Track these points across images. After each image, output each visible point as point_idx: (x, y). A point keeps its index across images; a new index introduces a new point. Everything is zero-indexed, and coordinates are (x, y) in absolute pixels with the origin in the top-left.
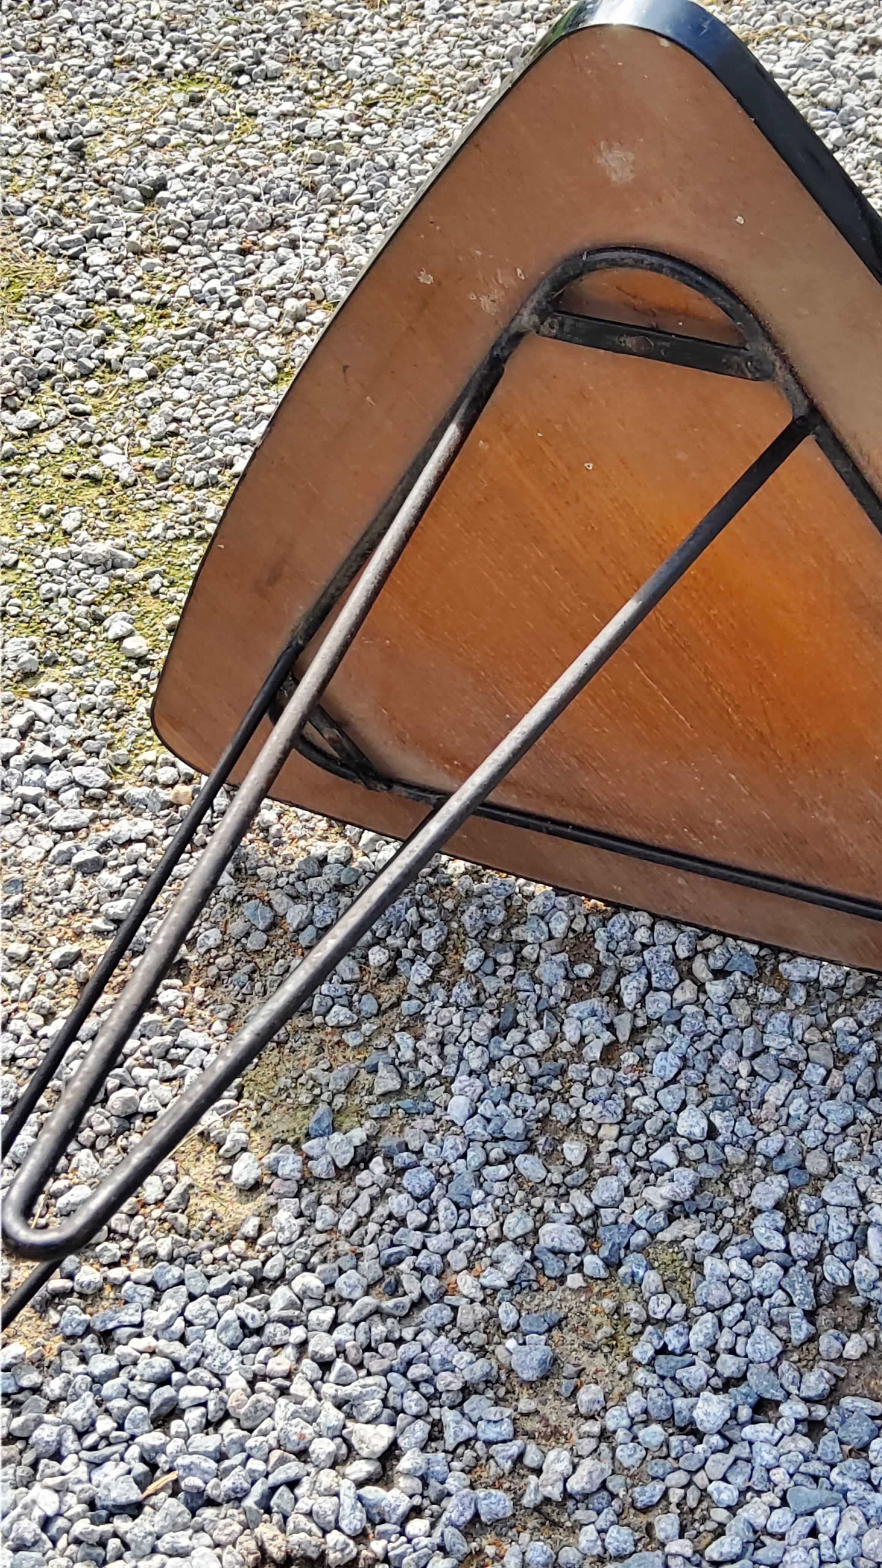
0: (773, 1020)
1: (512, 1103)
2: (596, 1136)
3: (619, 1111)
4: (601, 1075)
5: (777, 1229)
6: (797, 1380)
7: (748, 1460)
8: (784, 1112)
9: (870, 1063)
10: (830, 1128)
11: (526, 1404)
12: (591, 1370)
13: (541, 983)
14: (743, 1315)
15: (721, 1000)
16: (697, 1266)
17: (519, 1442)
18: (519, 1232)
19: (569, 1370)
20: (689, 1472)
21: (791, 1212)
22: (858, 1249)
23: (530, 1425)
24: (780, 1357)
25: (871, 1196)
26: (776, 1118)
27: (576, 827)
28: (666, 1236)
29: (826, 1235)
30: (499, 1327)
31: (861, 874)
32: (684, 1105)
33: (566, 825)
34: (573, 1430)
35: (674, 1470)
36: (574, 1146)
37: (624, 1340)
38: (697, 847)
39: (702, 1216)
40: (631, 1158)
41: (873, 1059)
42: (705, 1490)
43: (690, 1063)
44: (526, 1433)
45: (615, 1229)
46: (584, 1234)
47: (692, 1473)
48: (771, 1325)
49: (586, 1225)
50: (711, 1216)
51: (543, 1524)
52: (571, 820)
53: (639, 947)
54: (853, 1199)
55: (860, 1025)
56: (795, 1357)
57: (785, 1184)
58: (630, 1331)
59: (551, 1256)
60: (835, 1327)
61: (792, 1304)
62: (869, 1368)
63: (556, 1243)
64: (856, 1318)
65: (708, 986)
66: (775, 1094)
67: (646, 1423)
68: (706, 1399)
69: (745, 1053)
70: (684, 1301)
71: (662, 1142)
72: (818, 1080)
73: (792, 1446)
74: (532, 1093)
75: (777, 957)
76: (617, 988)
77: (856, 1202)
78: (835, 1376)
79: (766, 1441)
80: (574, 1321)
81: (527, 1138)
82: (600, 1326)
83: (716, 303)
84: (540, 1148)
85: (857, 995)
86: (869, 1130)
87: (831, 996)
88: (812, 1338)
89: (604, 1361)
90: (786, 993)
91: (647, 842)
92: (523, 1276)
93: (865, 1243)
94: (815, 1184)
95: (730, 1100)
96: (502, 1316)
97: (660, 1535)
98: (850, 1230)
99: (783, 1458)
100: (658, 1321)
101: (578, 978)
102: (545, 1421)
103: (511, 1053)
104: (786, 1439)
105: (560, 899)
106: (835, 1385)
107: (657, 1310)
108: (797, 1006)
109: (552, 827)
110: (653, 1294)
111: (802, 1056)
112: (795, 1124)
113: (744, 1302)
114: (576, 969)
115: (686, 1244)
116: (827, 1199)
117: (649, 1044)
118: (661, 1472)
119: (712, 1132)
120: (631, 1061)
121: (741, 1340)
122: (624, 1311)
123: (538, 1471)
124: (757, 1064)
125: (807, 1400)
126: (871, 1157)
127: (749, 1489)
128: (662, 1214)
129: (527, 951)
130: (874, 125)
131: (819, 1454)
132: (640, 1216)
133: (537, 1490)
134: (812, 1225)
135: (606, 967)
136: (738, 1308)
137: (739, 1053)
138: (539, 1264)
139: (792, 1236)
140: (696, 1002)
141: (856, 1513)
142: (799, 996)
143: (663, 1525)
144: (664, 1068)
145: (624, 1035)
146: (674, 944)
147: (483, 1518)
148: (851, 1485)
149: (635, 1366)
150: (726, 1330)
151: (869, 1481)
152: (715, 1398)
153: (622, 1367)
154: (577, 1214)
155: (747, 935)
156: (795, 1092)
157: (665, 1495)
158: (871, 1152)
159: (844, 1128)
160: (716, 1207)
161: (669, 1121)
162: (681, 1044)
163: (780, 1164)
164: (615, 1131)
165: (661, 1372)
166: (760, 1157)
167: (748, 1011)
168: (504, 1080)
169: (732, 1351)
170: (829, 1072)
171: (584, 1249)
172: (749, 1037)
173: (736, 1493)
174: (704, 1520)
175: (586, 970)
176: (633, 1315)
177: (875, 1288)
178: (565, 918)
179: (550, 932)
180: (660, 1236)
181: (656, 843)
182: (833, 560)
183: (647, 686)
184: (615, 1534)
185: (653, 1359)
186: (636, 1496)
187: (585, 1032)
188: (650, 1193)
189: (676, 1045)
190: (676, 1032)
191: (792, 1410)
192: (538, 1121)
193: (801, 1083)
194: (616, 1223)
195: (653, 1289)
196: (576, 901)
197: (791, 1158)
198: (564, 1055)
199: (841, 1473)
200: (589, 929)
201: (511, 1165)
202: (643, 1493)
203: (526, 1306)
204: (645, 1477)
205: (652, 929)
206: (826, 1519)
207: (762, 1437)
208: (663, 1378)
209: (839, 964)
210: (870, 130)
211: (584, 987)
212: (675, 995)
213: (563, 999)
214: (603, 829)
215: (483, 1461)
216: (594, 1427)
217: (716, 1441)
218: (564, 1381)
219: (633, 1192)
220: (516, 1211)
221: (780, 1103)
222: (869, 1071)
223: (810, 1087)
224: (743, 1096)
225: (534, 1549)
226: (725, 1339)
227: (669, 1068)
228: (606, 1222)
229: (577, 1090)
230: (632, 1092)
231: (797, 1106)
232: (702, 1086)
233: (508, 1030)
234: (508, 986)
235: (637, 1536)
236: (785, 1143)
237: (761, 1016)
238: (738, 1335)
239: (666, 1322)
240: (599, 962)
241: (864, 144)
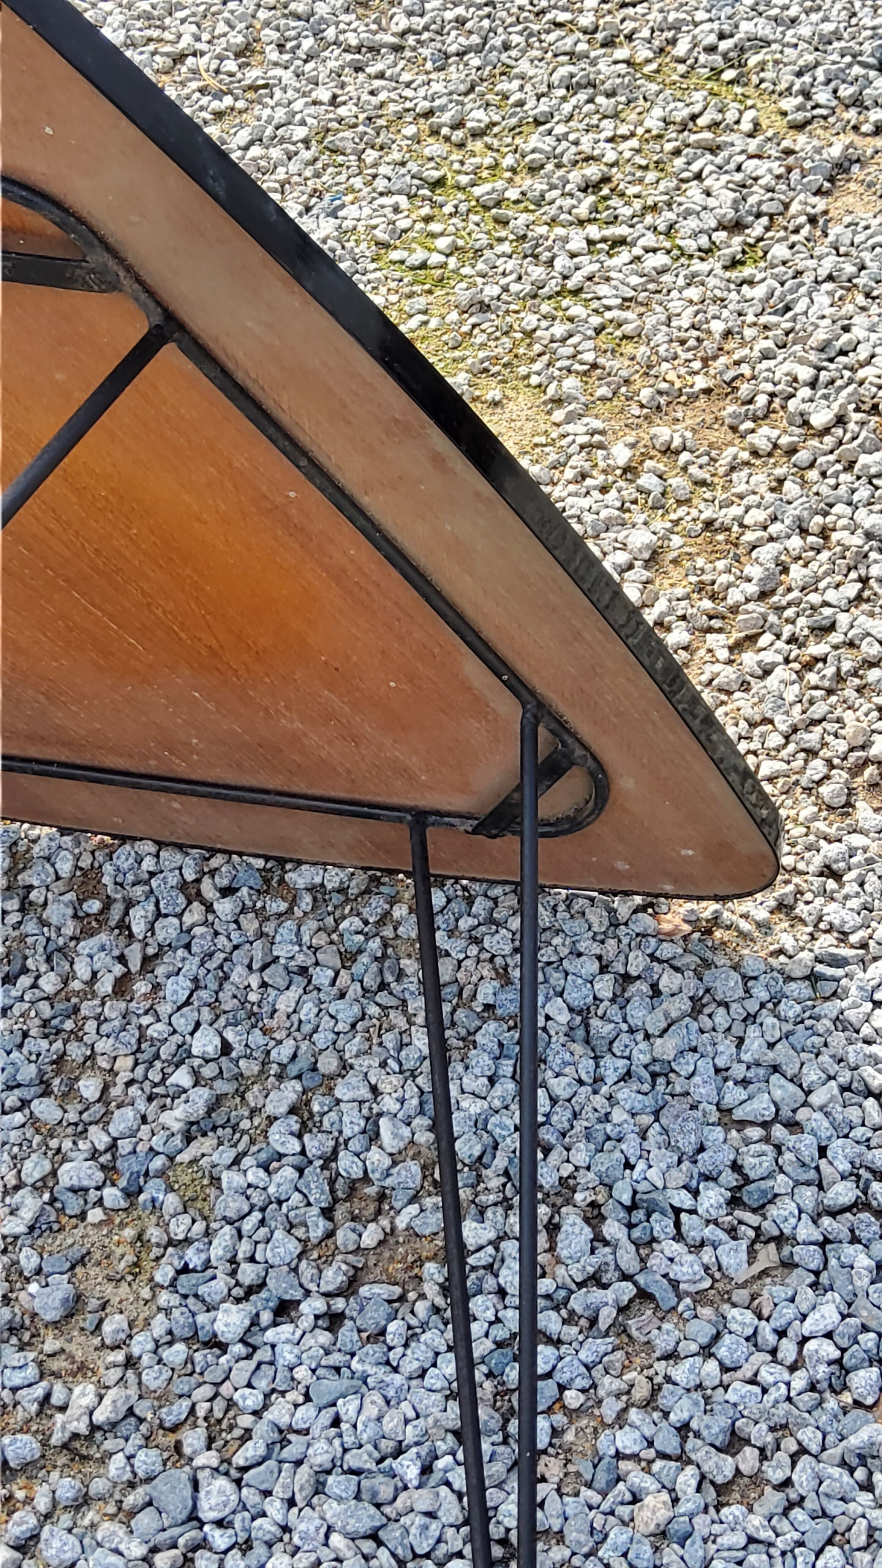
0: (280, 930)
1: (25, 1050)
2: (112, 1070)
3: (133, 1041)
4: (113, 1010)
5: (292, 1134)
6: (316, 1277)
7: (271, 1363)
8: (295, 1018)
9: (376, 959)
10: (340, 1027)
11: (51, 1344)
12: (115, 1300)
13: (49, 925)
14: (262, 1222)
15: (229, 918)
16: (215, 1181)
17: (44, 1384)
18: (37, 1175)
19: (94, 1303)
20: (215, 1384)
21: (306, 1115)
22: (371, 1140)
23: (56, 1365)
24: (300, 1257)
25: (381, 1087)
26: (288, 1025)
27: (60, 764)
28: (184, 1157)
29: (341, 1132)
30: (21, 1274)
31: (340, 774)
32: (198, 1025)
33: (50, 763)
34: (99, 1363)
35: (200, 1385)
36: (90, 1082)
37: (147, 1265)
38: (181, 769)
39: (220, 1132)
40: (147, 1086)
41: (379, 954)
42: (231, 1399)
43: (202, 984)
44: (53, 1374)
45: (133, 1158)
46: (103, 1168)
47: (217, 1385)
48: (290, 1227)
49: (105, 1159)
50: (229, 1130)
51: (72, 1460)
52: (57, 759)
53: (146, 876)
54: (364, 1093)
55: (366, 923)
56: (315, 1255)
57: (299, 1088)
58: (152, 1256)
59: (70, 1194)
60: (353, 1220)
61: (309, 1204)
62: (387, 1254)
63: (75, 1182)
64: (372, 1208)
65: (216, 906)
66: (285, 1002)
67: (170, 1344)
68: (225, 1311)
69: (255, 966)
70: (205, 1218)
71: (177, 1066)
72: (327, 982)
73: (312, 1342)
74: (46, 1036)
75: (283, 868)
76: (127, 919)
77: (368, 1095)
78: (354, 1267)
79: (287, 1341)
80: (97, 1255)
81: (42, 1082)
82: (123, 1256)
83: (45, 216)
84: (56, 1090)
85: (362, 894)
86: (378, 1023)
87: (337, 898)
88: (330, 1234)
89: (128, 1289)
90: (294, 902)
91: (133, 770)
92: (42, 1219)
93: (378, 1134)
94: (328, 1082)
95: (242, 1014)
96: (23, 1262)
97: (187, 1450)
98: (362, 1123)
99: (304, 1356)
100: (180, 1242)
101: (88, 915)
102: (71, 1358)
103: (21, 999)
104: (307, 1336)
105: (65, 838)
106: (354, 1276)
107: (178, 1231)
108: (305, 913)
109: (37, 767)
110: (173, 1216)
111: (310, 961)
112: (307, 1028)
113: (263, 1210)
114: (85, 907)
115: (203, 1162)
116: (340, 1097)
117: (160, 971)
118: (186, 1389)
119: (226, 1048)
120: (143, 990)
121: (260, 1247)
122: (146, 1238)
123: (63, 1409)
124: (267, 976)
125: (327, 1295)
126: (380, 1049)
127: (273, 1391)
128: (179, 1137)
129: (34, 895)
130: (345, 32)
131: (338, 1345)
132: (157, 1142)
133: (63, 1428)
134: (326, 1125)
135: (115, 900)
136: (256, 1216)
137: (250, 967)
138: (58, 1205)
139: (306, 1137)
140: (205, 923)
141: (376, 1397)
142: (306, 901)
143: (189, 1441)
144: (175, 992)
145: (135, 964)
146: (180, 868)
147: (12, 1464)
148: (371, 1370)
149: (158, 1290)
150: (244, 1240)
151: (388, 1363)
152: (234, 1308)
153: (146, 1293)
154: (96, 1150)
155: (252, 850)
156: (305, 997)
157: (192, 1410)
158: (380, 1044)
159: (353, 1026)
160: (233, 1121)
161: (184, 1044)
162: (191, 966)
163: (293, 1070)
164: (130, 1060)
165: (183, 1291)
166: (275, 1066)
167: (256, 924)
168: (16, 1027)
169: (252, 1259)
170: (337, 974)
171: (104, 1183)
172: (258, 951)
173: (261, 1397)
174: (231, 1428)
175: (94, 906)
176: (153, 1240)
177: (388, 1175)
178: (70, 857)
179: (56, 872)
180: (179, 1159)
181: (143, 770)
182: (230, 465)
183: (90, 613)
184: (143, 1458)
185: (175, 1279)
186: (164, 1416)
187: (96, 968)
188: (167, 1118)
189: (187, 967)
190: (186, 954)
191: (312, 1306)
192: (53, 1062)
193: (311, 987)
194: (134, 1152)
195: (172, 1211)
196: (81, 838)
197: (303, 1063)
198: (77, 993)
199: (361, 1361)
200: (96, 865)
201: (27, 1111)
202: (170, 1413)
203: (48, 1248)
204: (171, 1397)
205: (157, 856)
206: (348, 1408)
207: (283, 1339)
208: (185, 1297)
209: (341, 866)
210: (341, 38)
211: (94, 924)
212: (184, 919)
213: (72, 939)
214: (89, 764)
215: (10, 1408)
216: (119, 1356)
217: (238, 1349)
218: (89, 1316)
219: (150, 1119)
220: (34, 1156)
221: (291, 1010)
222: (374, 967)
223: (319, 990)
224: (255, 1008)
225: (63, 1486)
226: (244, 1248)
227: (181, 991)
228: (124, 1153)
229: (91, 1026)
230: (145, 1020)
231: (308, 1010)
232: (214, 1005)
233: (17, 977)
234: (17, 933)
235: (166, 1455)
236: (298, 1048)
237: (269, 928)
238: (257, 1243)
239: (187, 1241)
240: (108, 897)
241: (337, 52)
